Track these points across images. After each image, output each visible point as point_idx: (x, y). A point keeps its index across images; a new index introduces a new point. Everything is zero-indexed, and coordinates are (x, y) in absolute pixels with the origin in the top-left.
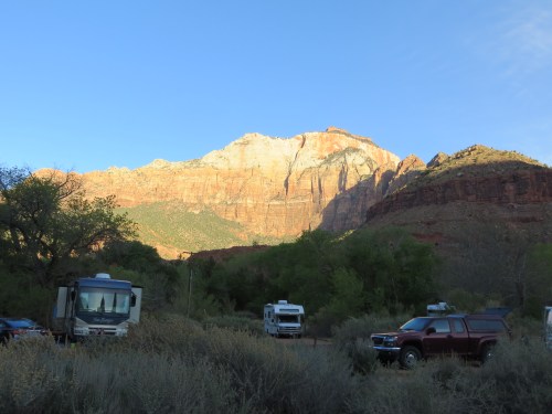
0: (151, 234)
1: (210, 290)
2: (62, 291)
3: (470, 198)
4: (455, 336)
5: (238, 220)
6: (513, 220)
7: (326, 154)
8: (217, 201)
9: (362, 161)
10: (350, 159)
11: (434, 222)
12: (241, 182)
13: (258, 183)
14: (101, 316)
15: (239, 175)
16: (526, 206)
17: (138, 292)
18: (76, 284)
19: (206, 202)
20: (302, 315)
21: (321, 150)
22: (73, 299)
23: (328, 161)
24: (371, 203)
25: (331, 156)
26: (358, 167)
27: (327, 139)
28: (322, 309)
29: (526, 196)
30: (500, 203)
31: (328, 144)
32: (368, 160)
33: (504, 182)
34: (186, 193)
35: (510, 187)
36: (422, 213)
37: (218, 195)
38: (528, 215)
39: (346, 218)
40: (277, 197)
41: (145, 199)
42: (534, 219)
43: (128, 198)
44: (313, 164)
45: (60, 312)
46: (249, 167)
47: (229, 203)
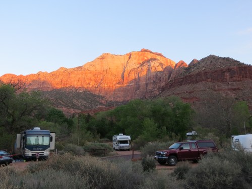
0: (60, 103)
1: (89, 129)
2: (18, 135)
3: (209, 80)
4: (192, 150)
5: (101, 94)
6: (229, 90)
7: (141, 62)
8: (91, 86)
9: (158, 64)
10: (152, 64)
11: (192, 92)
12: (101, 77)
13: (109, 77)
14: (37, 147)
15: (100, 73)
16: (234, 83)
17: (53, 135)
18: (25, 133)
19: (86, 86)
20: (130, 140)
21: (139, 60)
22: (23, 140)
23: (142, 65)
24: (163, 84)
25: (144, 63)
26: (156, 67)
27: (141, 55)
28: (139, 137)
29: (235, 78)
30: (223, 82)
31: (141, 57)
32: (161, 64)
33: (224, 72)
34: (76, 82)
35: (227, 74)
36: (186, 88)
37: (91, 83)
38: (236, 87)
39: (152, 92)
40: (119, 83)
41: (56, 86)
42: (238, 89)
43: (48, 86)
44: (135, 67)
45: (18, 145)
46: (105, 69)
47: (96, 86)
